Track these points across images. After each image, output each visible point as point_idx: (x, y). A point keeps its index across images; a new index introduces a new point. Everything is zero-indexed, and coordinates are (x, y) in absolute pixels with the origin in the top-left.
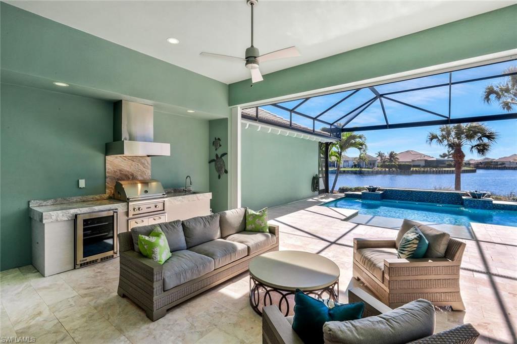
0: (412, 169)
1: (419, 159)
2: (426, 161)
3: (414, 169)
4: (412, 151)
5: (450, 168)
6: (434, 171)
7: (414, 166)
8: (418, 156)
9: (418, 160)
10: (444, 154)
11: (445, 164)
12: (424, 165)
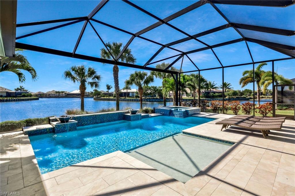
1: (2, 91)
2: (7, 93)
5: (24, 97)
6: (14, 99)
11: (21, 95)
12: (6, 95)
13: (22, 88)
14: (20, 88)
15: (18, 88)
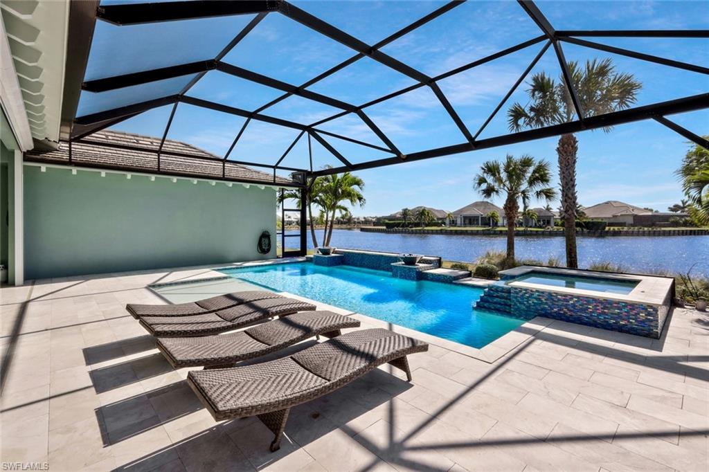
0: (607, 228)
1: (623, 213)
2: (635, 217)
3: (612, 228)
4: (615, 202)
5: (676, 227)
6: (644, 232)
7: (611, 225)
8: (623, 209)
9: (622, 215)
10: (674, 206)
11: (668, 221)
12: (633, 223)
13: (687, 204)
14: (682, 205)
15: (676, 206)
